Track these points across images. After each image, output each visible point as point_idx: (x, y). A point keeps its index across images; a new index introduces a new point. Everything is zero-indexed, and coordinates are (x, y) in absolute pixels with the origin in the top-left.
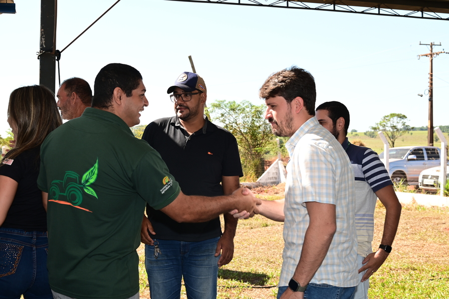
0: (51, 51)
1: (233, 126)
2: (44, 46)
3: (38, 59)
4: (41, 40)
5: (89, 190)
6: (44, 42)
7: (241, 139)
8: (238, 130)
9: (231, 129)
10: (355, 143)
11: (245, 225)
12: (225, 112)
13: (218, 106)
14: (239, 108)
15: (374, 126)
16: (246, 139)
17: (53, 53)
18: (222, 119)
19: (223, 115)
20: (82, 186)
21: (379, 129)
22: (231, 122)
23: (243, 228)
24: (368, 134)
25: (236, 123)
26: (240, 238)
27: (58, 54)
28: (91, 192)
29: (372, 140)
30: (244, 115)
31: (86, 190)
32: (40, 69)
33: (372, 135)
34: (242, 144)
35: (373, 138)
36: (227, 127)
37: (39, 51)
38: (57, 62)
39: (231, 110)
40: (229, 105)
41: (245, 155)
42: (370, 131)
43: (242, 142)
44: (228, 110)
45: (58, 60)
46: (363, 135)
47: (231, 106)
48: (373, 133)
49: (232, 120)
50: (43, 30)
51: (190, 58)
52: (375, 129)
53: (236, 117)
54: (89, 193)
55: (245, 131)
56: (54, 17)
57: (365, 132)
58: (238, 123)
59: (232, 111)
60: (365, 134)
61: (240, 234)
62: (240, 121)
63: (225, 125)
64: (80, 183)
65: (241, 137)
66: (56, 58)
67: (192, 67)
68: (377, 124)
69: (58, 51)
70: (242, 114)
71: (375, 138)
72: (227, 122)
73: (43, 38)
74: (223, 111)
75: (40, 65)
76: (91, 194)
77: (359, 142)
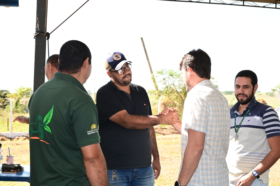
0: (43, 33)
1: (172, 87)
2: (39, 30)
3: (34, 38)
4: (36, 25)
5: (47, 128)
6: (38, 26)
7: (177, 96)
8: (175, 90)
9: (170, 89)
10: (259, 100)
11: (178, 157)
12: (166, 77)
13: (161, 73)
14: (175, 75)
15: (273, 89)
16: (180, 96)
17: (45, 34)
18: (164, 82)
19: (164, 79)
20: (43, 125)
21: (276, 90)
22: (170, 84)
23: (177, 160)
24: (268, 94)
25: (174, 85)
26: (175, 166)
27: (48, 35)
28: (48, 129)
29: (272, 98)
30: (179, 79)
31: (45, 128)
32: (36, 46)
33: (272, 95)
34: (178, 100)
35: (273, 97)
36: (167, 88)
37: (35, 33)
38: (47, 41)
39: (170, 75)
40: (169, 72)
41: (180, 108)
42: (270, 92)
43: (178, 98)
44: (168, 75)
45: (48, 39)
46: (265, 94)
47: (170, 73)
48: (272, 93)
49: (171, 83)
50: (38, 18)
51: (142, 39)
52: (274, 90)
53: (174, 80)
54: (47, 130)
55: (180, 91)
56: (45, 9)
57: (267, 92)
58: (175, 85)
59: (171, 77)
60: (267, 94)
61: (175, 163)
62: (177, 84)
63: (166, 86)
64: (43, 124)
65: (177, 94)
66: (47, 38)
67: (143, 45)
68: (275, 87)
69: (48, 33)
70: (178, 78)
71: (274, 96)
72: (167, 84)
73: (38, 24)
74: (164, 76)
75: (36, 42)
76: (48, 131)
77: (262, 100)
